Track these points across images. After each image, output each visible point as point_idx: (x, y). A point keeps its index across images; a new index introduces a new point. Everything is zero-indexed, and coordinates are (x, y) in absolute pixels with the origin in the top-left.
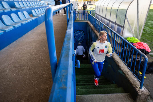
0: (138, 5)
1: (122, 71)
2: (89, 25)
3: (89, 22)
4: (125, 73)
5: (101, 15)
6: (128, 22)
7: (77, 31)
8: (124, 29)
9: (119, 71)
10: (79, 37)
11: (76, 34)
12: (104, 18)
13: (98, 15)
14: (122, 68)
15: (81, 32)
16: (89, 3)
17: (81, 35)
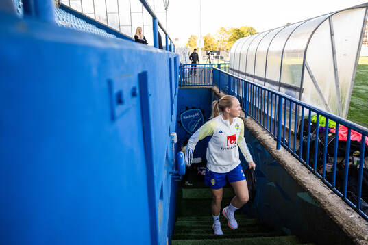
0: (332, 35)
1: (310, 194)
2: (215, 93)
3: (216, 89)
4: (317, 197)
5: (244, 71)
6: (312, 77)
7: (187, 109)
8: (303, 95)
9: (300, 195)
10: (193, 123)
11: (184, 118)
12: (251, 76)
13: (237, 71)
14: (307, 186)
15: (196, 112)
16: (215, 54)
17: (197, 118)
